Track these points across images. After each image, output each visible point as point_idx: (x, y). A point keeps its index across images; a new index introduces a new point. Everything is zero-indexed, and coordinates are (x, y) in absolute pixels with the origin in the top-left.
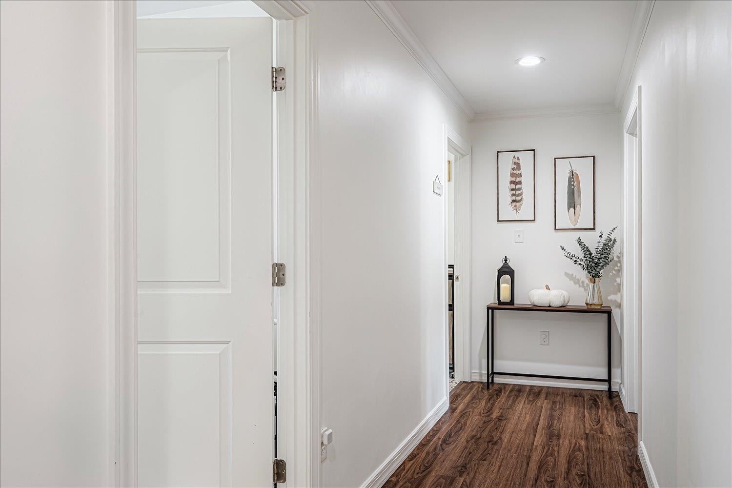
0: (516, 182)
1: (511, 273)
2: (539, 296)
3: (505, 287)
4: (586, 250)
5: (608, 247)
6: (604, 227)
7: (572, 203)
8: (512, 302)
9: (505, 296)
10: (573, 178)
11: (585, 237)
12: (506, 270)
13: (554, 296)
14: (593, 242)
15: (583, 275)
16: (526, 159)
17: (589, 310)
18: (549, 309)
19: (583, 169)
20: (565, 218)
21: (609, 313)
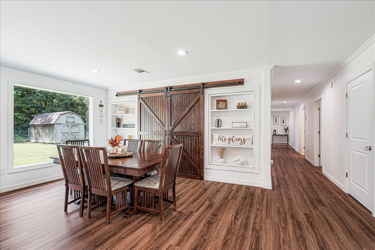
0: (276, 120)
1: (276, 131)
2: (279, 134)
3: (275, 133)
4: (285, 128)
5: (287, 128)
6: (287, 126)
7: (283, 123)
8: (276, 134)
9: (275, 134)
10: (283, 120)
11: (285, 127)
12: (275, 131)
13: (281, 134)
14: (286, 127)
15: (284, 131)
16: (277, 117)
17: (285, 135)
18: (280, 135)
19: (284, 119)
20: (282, 124)
21: (288, 135)
